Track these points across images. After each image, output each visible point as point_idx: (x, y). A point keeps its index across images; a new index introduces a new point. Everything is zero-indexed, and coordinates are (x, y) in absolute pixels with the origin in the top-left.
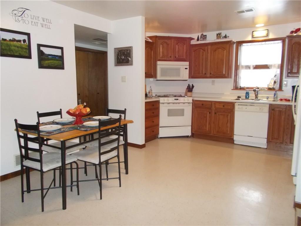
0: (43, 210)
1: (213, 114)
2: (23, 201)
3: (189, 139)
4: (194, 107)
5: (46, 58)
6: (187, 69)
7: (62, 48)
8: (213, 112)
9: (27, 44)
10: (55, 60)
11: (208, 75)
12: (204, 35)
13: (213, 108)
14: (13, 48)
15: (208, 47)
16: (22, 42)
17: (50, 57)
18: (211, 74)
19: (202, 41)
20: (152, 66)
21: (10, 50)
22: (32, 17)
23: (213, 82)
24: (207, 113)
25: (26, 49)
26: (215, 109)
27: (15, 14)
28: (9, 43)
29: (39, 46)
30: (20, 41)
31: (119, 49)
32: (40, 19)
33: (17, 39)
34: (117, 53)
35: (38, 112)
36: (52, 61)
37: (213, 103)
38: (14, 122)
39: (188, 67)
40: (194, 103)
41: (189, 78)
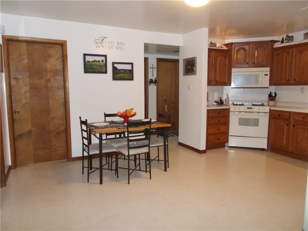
0: (88, 182)
1: (292, 127)
2: (83, 174)
3: (265, 153)
4: (270, 118)
5: (118, 72)
6: (267, 75)
7: (132, 64)
8: (292, 124)
9: (105, 63)
10: (125, 73)
11: (292, 82)
12: (289, 36)
13: (292, 120)
14: (94, 67)
15: (293, 50)
16: (101, 62)
17: (121, 71)
18: (295, 80)
19: (286, 44)
20: (227, 73)
21: (92, 68)
22: (109, 42)
23: (302, 89)
24: (284, 125)
25: (103, 66)
26: (293, 121)
27: (97, 42)
28: (91, 63)
29: (113, 63)
30: (99, 61)
31: (187, 60)
32: (116, 44)
33: (97, 60)
34: (185, 63)
35: (105, 113)
36: (123, 74)
37: (291, 114)
38: (79, 118)
39: (268, 73)
40: (271, 113)
41: (270, 85)
